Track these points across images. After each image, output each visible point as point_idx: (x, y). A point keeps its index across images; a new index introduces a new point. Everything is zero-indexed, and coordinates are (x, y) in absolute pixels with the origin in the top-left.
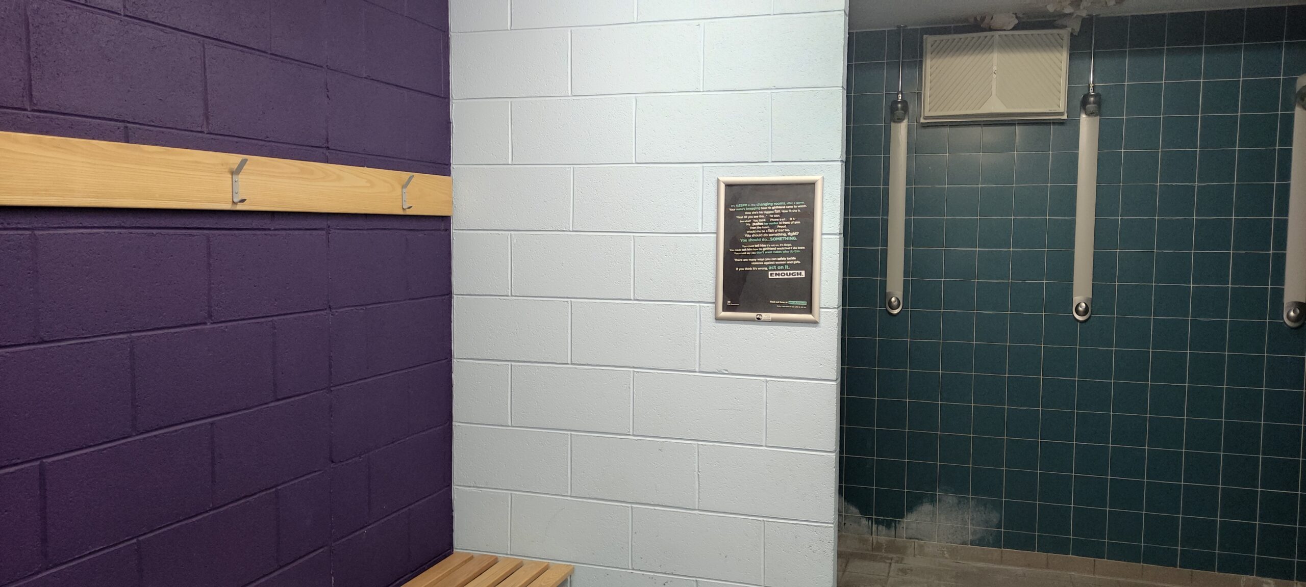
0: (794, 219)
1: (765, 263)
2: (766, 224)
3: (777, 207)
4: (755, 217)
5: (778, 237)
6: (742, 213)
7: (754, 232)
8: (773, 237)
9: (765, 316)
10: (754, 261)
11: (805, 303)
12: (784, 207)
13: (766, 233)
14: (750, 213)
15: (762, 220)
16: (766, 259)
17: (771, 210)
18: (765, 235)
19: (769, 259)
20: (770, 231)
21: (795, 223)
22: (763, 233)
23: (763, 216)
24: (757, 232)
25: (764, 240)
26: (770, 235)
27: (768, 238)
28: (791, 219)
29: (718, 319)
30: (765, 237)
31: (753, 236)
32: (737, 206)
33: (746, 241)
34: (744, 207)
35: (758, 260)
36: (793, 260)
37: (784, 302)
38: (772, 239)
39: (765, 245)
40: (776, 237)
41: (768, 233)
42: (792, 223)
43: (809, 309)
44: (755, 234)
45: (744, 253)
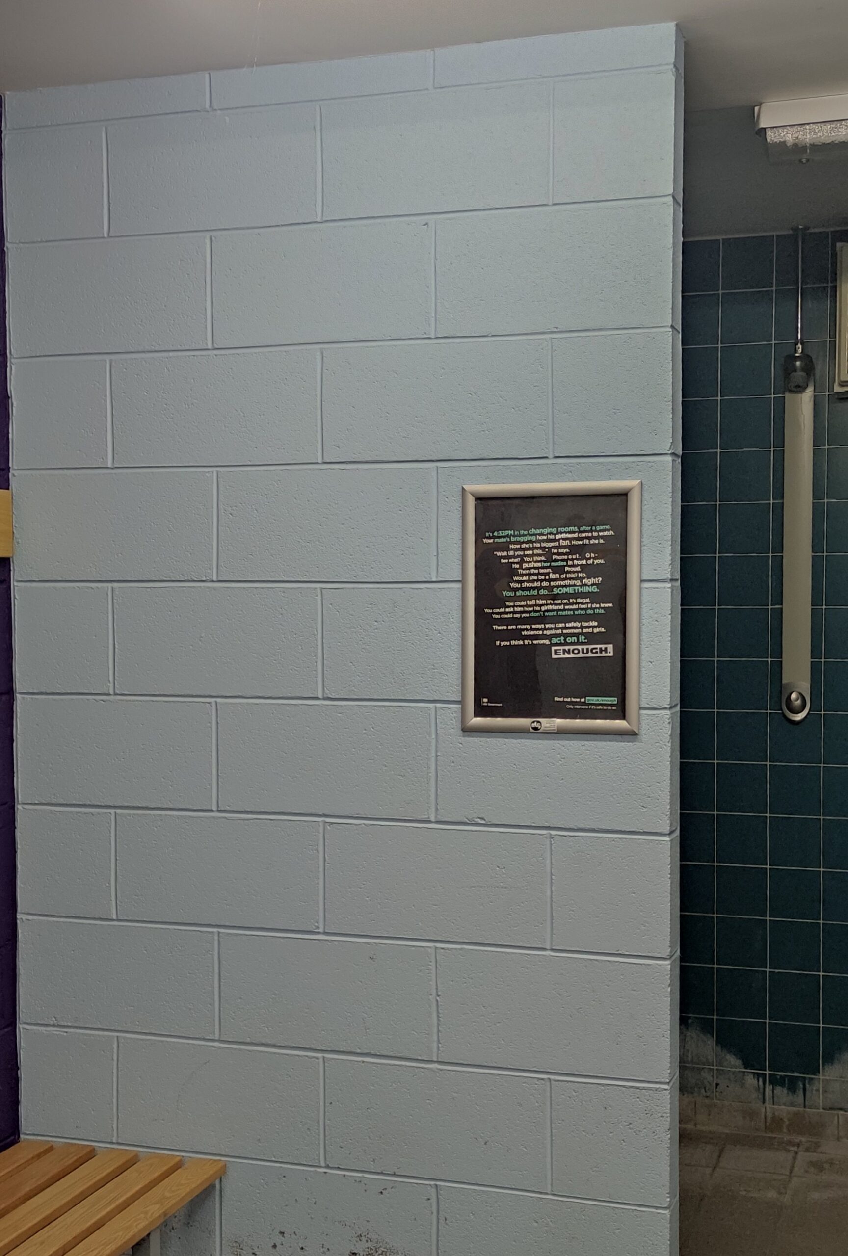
0: (593, 555)
1: (545, 632)
2: (547, 564)
3: (564, 536)
4: (527, 553)
5: (566, 586)
6: (505, 547)
7: (525, 578)
8: (558, 587)
9: (546, 723)
10: (527, 630)
11: (614, 700)
12: (576, 535)
13: (545, 580)
14: (518, 546)
15: (539, 559)
16: (547, 626)
17: (555, 540)
18: (545, 584)
19: (552, 626)
20: (553, 576)
21: (596, 562)
22: (542, 581)
23: (540, 552)
24: (532, 578)
25: (542, 592)
26: (552, 584)
27: (550, 588)
28: (588, 555)
29: (467, 730)
30: (545, 588)
31: (525, 585)
32: (495, 534)
33: (512, 594)
34: (508, 536)
35: (534, 626)
36: (594, 627)
37: (578, 700)
38: (556, 591)
39: (544, 602)
40: (563, 586)
41: (550, 580)
42: (590, 562)
43: (621, 712)
44: (528, 581)
45: (510, 616)
